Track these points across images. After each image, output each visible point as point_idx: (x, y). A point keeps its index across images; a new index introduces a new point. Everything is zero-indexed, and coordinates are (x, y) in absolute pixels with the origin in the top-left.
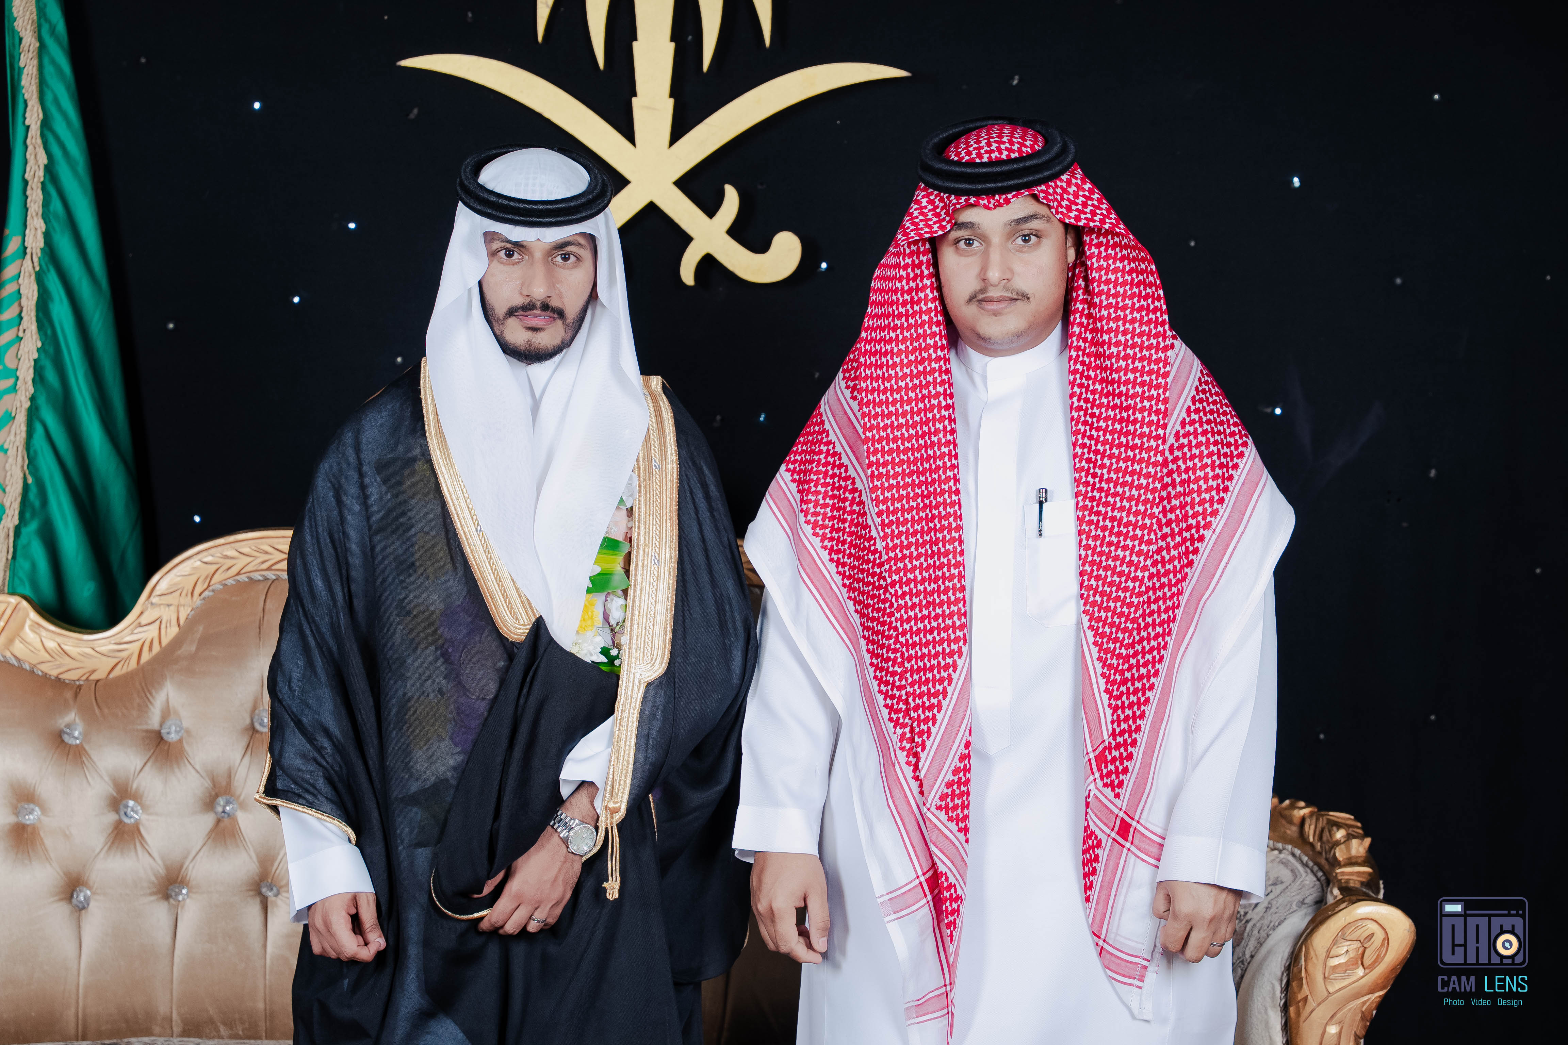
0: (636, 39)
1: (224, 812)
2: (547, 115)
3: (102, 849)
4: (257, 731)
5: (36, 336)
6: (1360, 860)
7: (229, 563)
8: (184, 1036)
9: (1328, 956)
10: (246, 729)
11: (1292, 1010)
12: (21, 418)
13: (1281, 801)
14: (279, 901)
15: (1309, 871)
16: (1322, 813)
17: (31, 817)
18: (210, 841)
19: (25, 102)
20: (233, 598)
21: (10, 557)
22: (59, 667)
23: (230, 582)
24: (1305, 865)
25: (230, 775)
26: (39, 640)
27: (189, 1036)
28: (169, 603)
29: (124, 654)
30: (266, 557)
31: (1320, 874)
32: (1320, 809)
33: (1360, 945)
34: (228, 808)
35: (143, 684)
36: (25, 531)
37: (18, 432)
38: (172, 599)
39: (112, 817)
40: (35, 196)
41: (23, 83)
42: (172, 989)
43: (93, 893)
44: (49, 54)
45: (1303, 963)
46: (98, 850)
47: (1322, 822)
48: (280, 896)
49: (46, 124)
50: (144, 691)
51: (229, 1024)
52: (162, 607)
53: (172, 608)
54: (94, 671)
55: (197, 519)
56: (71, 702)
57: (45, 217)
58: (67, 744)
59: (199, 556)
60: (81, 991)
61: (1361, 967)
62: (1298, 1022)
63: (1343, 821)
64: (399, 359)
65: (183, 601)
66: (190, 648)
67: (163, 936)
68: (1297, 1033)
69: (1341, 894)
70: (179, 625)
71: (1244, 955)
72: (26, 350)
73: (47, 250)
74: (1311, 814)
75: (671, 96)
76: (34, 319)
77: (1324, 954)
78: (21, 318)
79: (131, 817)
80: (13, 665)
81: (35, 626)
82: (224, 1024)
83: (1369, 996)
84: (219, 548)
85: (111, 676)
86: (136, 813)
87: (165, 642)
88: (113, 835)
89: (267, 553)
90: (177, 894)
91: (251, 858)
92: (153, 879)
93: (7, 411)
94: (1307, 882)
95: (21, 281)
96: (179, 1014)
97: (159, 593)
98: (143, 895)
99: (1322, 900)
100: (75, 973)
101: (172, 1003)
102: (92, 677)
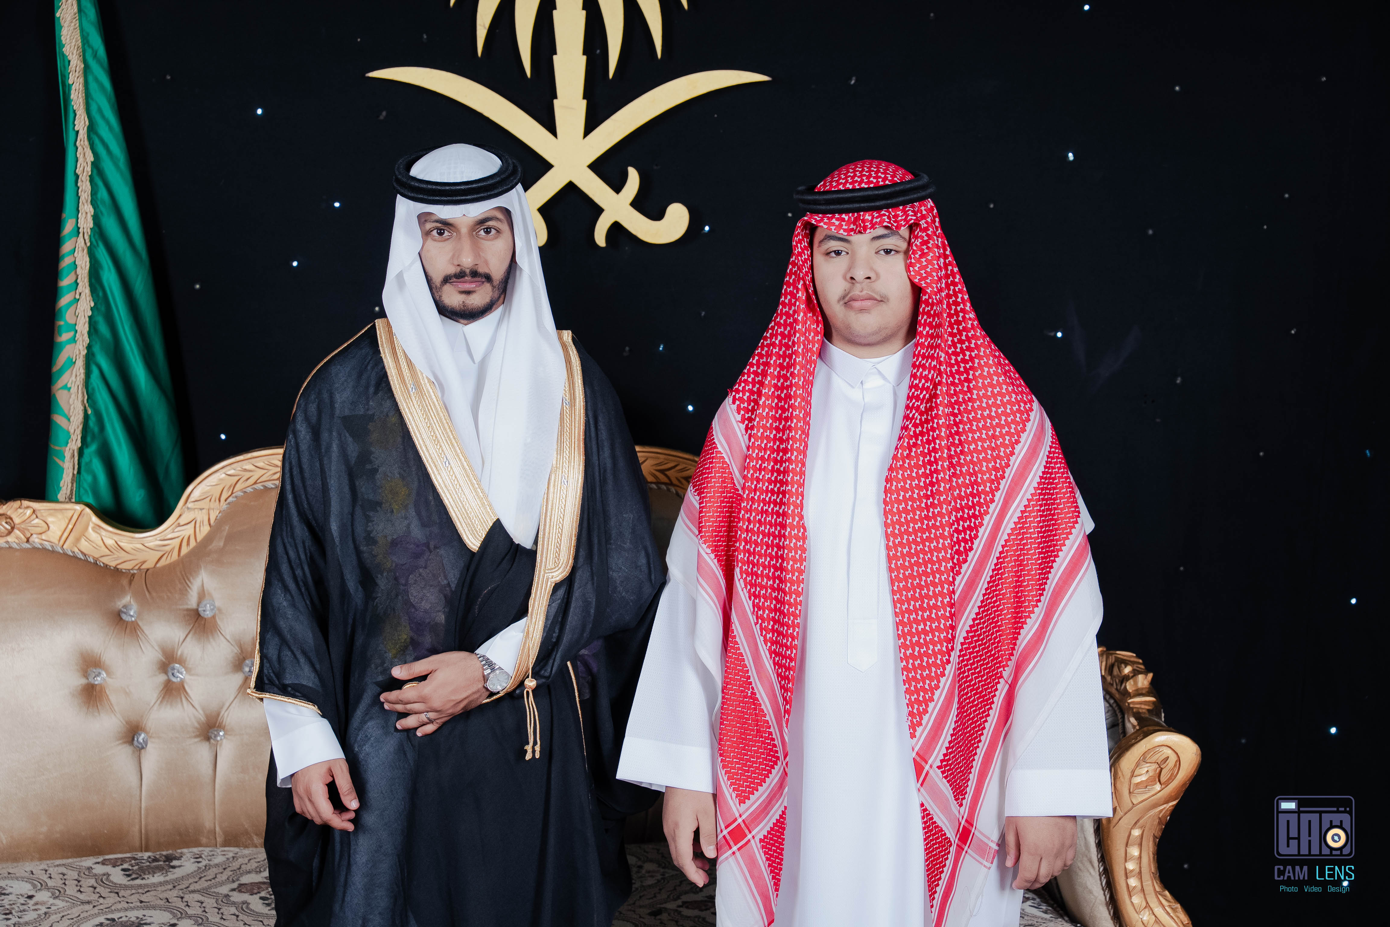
0: (556, 54)
3: (155, 703)
5: (89, 298)
6: (1144, 692)
7: (247, 475)
8: (225, 846)
9: (1132, 776)
12: (80, 363)
16: (1112, 652)
17: (99, 679)
18: (240, 694)
19: (74, 111)
20: (252, 503)
21: (75, 472)
22: (117, 559)
23: (249, 490)
26: (100, 539)
27: (229, 846)
28: (202, 507)
29: (167, 548)
31: (1112, 701)
32: (1109, 649)
33: (1157, 766)
35: (183, 572)
36: (87, 452)
37: (78, 374)
38: (205, 504)
39: (162, 678)
40: (85, 187)
41: (72, 97)
42: (214, 810)
43: (151, 737)
44: (93, 73)
46: (152, 704)
47: (1112, 660)
49: (92, 129)
50: (184, 579)
52: (196, 510)
53: (204, 511)
54: (144, 562)
55: (223, 437)
56: (127, 588)
57: (94, 203)
58: (124, 621)
59: (224, 470)
60: (143, 812)
61: (1159, 783)
62: (1109, 828)
63: (1128, 659)
65: (213, 505)
66: (218, 543)
67: (205, 768)
68: (1108, 836)
69: (1138, 724)
70: (210, 524)
72: (82, 309)
73: (97, 229)
75: (584, 98)
76: (87, 284)
77: (1130, 774)
78: (78, 284)
79: (177, 677)
80: (81, 559)
81: (97, 528)
82: (257, 835)
83: (1165, 806)
84: (240, 463)
85: (158, 565)
86: (181, 673)
87: (199, 538)
88: (163, 692)
90: (216, 736)
92: (196, 725)
93: (69, 358)
95: (76, 254)
96: (221, 828)
97: (193, 500)
98: (190, 737)
99: (1120, 726)
100: (138, 798)
101: (215, 819)
102: (143, 567)
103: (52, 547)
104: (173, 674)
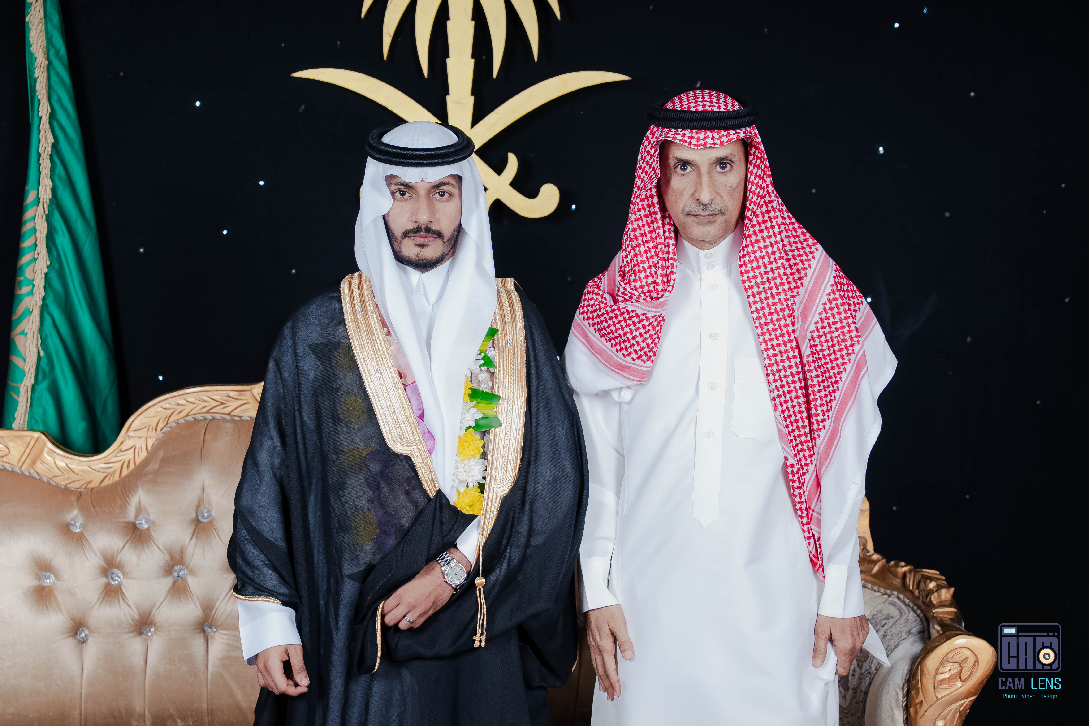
1: (178, 576)
2: (390, 108)
3: (96, 603)
4: (200, 522)
5: (46, 258)
6: (947, 603)
7: (180, 408)
9: (937, 673)
10: (193, 521)
11: (912, 710)
12: (36, 313)
13: (888, 562)
14: (217, 636)
15: (910, 610)
16: (918, 570)
17: (48, 581)
18: (169, 596)
19: (39, 100)
20: (184, 432)
21: (28, 405)
22: (66, 479)
23: (182, 421)
24: (907, 605)
25: (182, 551)
26: (53, 461)
28: (140, 436)
29: (110, 471)
30: (206, 404)
31: (919, 612)
32: (916, 567)
33: (958, 665)
34: (181, 573)
35: (123, 491)
36: (39, 388)
37: (34, 322)
38: (143, 433)
39: (103, 580)
40: (46, 164)
41: (38, 88)
42: (145, 696)
43: (91, 632)
44: (55, 69)
45: (919, 677)
46: (93, 603)
47: (918, 577)
48: (217, 632)
49: (53, 116)
50: (124, 497)
51: (184, 718)
52: (136, 438)
53: (142, 439)
54: (90, 482)
55: (161, 378)
56: (75, 503)
57: (53, 178)
58: (72, 531)
59: (160, 404)
60: (83, 698)
61: (959, 680)
62: (916, 719)
63: (932, 576)
64: (294, 271)
65: (150, 434)
66: (154, 466)
67: (138, 660)
69: (942, 629)
70: (147, 450)
71: (870, 668)
72: (41, 266)
73: (54, 200)
74: (910, 571)
75: (472, 94)
76: (45, 246)
77: (934, 672)
78: (36, 246)
79: (116, 581)
80: (36, 479)
81: (51, 452)
82: (180, 719)
83: (965, 700)
84: (174, 399)
85: (102, 485)
86: (119, 577)
87: (138, 462)
88: (104, 593)
89: (206, 401)
90: (148, 632)
91: (197, 607)
92: (131, 622)
93: (27, 308)
94: (910, 618)
95: (36, 220)
96: (150, 712)
97: (133, 429)
98: (125, 633)
99: (926, 632)
100: (79, 686)
101: (145, 705)
102: (89, 486)
103: (12, 468)
104: (112, 578)
